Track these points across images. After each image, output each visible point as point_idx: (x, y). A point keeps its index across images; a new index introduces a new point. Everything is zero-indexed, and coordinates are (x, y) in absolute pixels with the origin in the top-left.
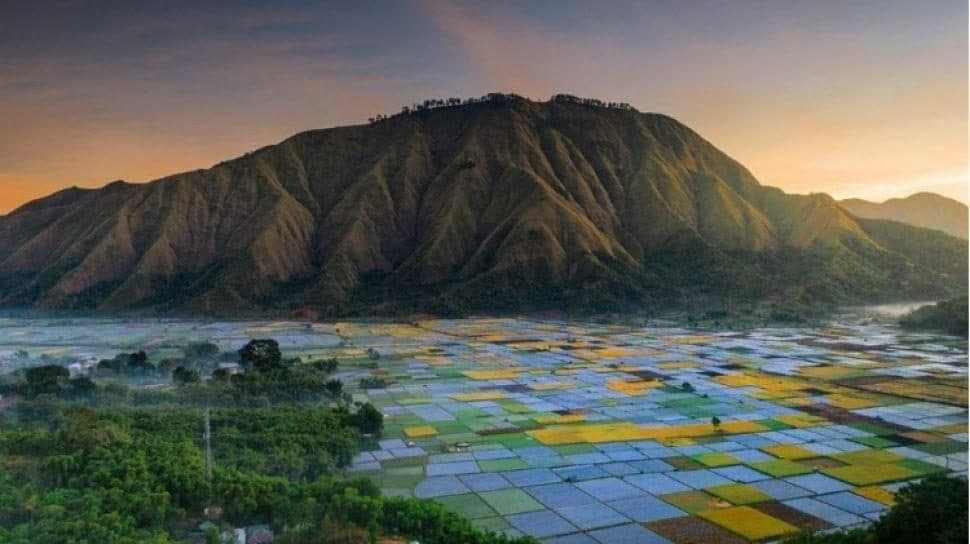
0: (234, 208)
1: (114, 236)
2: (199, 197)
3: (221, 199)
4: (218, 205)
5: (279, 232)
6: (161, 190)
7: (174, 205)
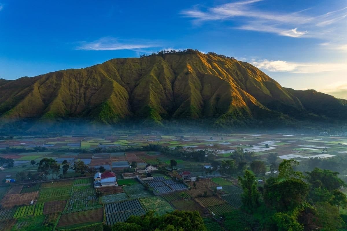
0: (91, 86)
1: (32, 95)
2: (73, 80)
3: (84, 82)
4: (83, 84)
5: (116, 96)
6: (54, 77)
7: (62, 83)
